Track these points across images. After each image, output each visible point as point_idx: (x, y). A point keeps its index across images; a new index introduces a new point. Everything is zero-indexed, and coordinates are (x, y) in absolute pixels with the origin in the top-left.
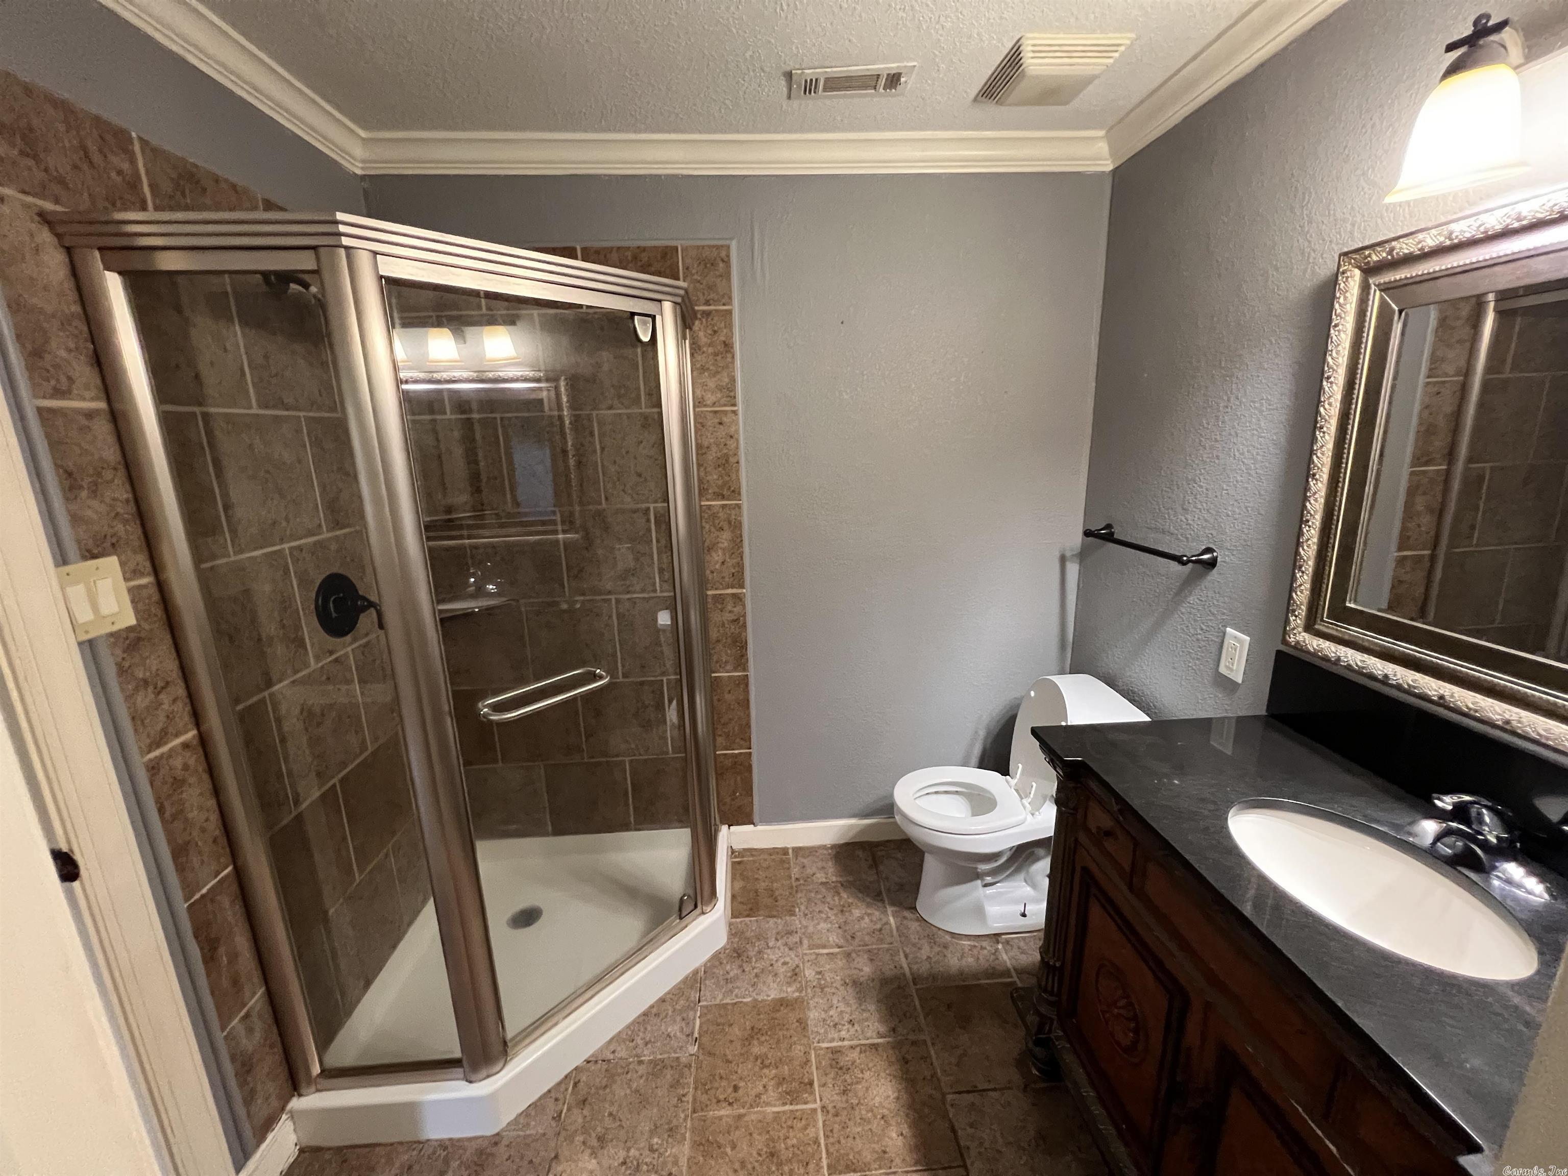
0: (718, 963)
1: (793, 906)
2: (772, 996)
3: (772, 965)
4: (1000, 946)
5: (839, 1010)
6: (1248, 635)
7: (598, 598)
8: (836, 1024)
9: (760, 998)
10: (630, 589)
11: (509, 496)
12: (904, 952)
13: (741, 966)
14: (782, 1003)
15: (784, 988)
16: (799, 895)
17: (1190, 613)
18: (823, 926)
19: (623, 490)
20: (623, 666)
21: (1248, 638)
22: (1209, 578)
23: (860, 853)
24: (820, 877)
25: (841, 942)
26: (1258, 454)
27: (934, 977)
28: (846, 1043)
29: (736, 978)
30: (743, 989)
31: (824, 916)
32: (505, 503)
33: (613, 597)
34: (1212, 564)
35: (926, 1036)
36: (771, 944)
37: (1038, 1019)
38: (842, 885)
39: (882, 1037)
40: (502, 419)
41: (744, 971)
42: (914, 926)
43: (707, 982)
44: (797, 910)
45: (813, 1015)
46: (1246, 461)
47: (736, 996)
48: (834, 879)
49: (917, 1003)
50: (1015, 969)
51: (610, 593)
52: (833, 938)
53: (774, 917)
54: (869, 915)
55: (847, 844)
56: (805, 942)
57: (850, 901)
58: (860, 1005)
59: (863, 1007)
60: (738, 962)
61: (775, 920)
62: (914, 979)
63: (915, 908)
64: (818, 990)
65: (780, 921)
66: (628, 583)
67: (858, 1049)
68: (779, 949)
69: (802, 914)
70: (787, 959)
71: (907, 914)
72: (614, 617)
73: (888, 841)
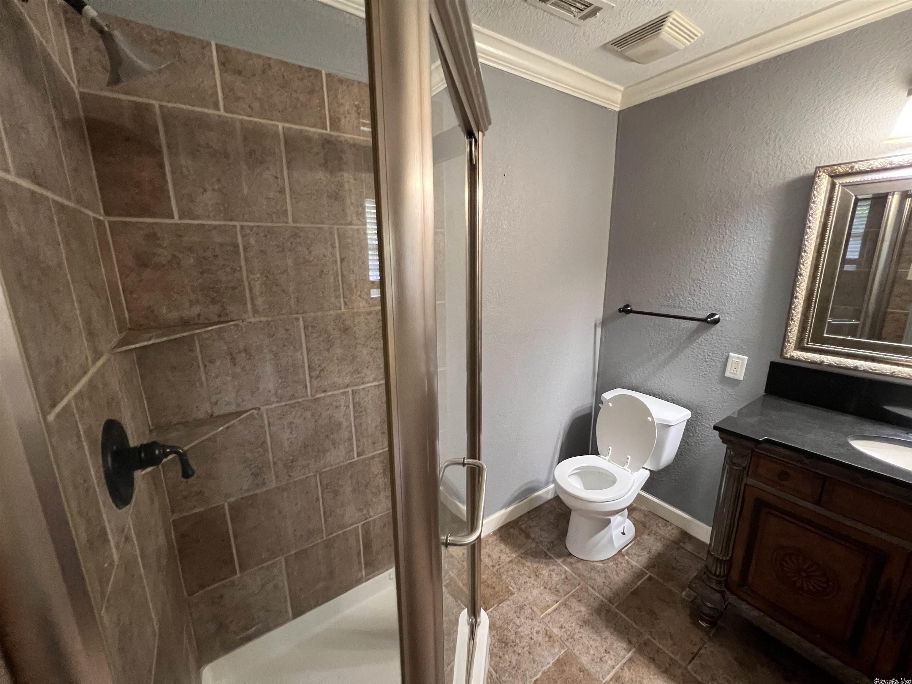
0: (498, 659)
1: (507, 587)
2: (551, 663)
3: (531, 638)
4: (627, 558)
5: (593, 647)
6: (746, 355)
7: (336, 392)
8: (601, 659)
9: (545, 668)
10: (365, 380)
11: (249, 306)
12: (590, 585)
13: (514, 652)
14: (560, 663)
15: (552, 651)
16: (504, 577)
17: (699, 348)
18: (536, 592)
19: (360, 296)
20: (358, 447)
21: (747, 357)
22: (713, 329)
23: (512, 531)
24: (505, 558)
25: (556, 598)
26: (748, 265)
27: (616, 594)
28: (617, 667)
29: (519, 663)
30: (531, 669)
31: (529, 584)
32: (246, 312)
33: (349, 390)
34: (717, 321)
35: (647, 636)
36: (518, 622)
37: (719, 594)
38: (522, 558)
39: (629, 651)
40: (242, 227)
41: (519, 654)
42: (580, 565)
43: (504, 678)
44: (511, 588)
45: (585, 660)
46: (739, 268)
47: (531, 677)
48: (514, 555)
49: (624, 616)
50: (645, 568)
51: (348, 386)
52: (548, 598)
53: (503, 601)
54: (553, 570)
55: (501, 528)
56: (535, 609)
57: (535, 566)
58: (600, 636)
59: (603, 637)
60: (510, 650)
61: (506, 603)
62: (610, 601)
63: (570, 554)
64: (571, 640)
65: (509, 602)
66: (362, 375)
67: (625, 668)
68: (526, 623)
69: (516, 590)
70: (537, 628)
71: (570, 560)
72: (351, 407)
73: (520, 517)
